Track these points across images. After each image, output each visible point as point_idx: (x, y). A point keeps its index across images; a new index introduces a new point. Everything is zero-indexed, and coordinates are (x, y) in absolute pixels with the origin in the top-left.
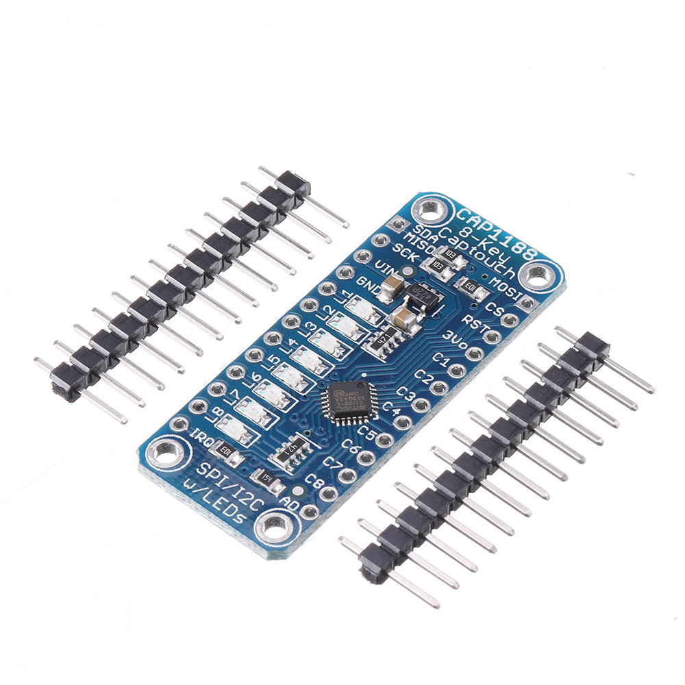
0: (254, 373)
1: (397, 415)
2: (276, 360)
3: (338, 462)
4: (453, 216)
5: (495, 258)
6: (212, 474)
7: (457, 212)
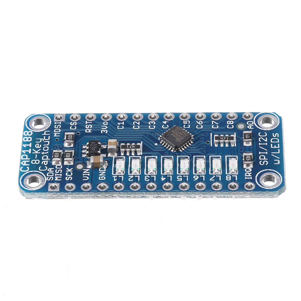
0: (194, 180)
1: (167, 121)
2: (179, 178)
3: (212, 124)
4: (29, 172)
5: (42, 143)
6: (264, 158)
7: (26, 172)
